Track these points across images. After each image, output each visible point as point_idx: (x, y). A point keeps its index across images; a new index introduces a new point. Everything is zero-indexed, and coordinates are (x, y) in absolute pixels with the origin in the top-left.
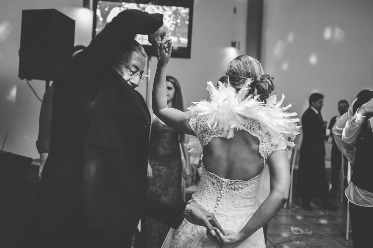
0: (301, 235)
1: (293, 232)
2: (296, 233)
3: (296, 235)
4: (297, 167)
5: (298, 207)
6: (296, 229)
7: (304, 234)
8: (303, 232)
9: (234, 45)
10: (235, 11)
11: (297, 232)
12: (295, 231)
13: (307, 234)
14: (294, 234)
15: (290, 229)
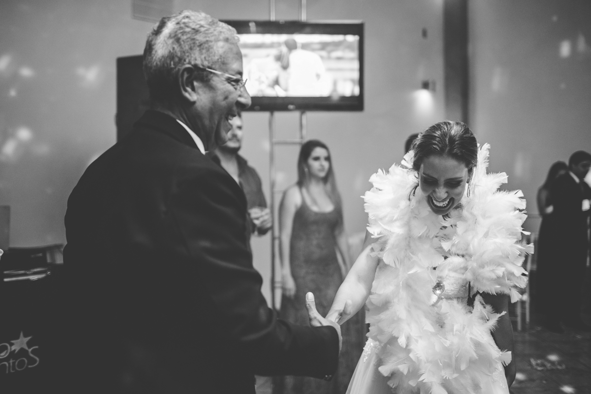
0: (548, 370)
1: (535, 367)
2: (539, 368)
3: (539, 371)
4: (535, 267)
5: (539, 328)
6: (539, 362)
7: (552, 370)
8: (550, 367)
9: (426, 86)
10: (425, 33)
11: (541, 367)
12: (537, 365)
13: (558, 369)
14: (536, 370)
15: (530, 362)
